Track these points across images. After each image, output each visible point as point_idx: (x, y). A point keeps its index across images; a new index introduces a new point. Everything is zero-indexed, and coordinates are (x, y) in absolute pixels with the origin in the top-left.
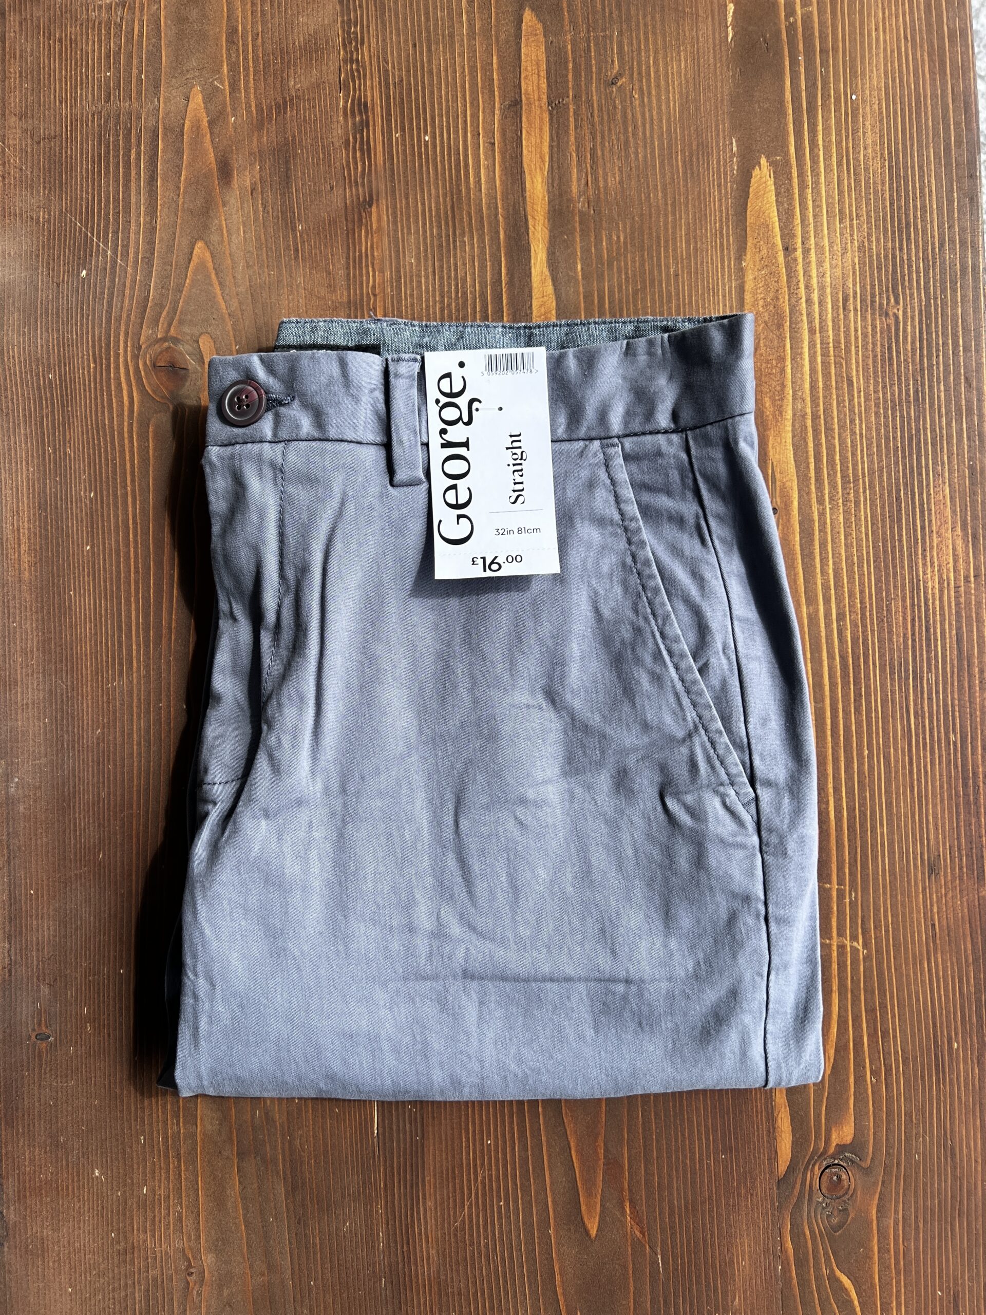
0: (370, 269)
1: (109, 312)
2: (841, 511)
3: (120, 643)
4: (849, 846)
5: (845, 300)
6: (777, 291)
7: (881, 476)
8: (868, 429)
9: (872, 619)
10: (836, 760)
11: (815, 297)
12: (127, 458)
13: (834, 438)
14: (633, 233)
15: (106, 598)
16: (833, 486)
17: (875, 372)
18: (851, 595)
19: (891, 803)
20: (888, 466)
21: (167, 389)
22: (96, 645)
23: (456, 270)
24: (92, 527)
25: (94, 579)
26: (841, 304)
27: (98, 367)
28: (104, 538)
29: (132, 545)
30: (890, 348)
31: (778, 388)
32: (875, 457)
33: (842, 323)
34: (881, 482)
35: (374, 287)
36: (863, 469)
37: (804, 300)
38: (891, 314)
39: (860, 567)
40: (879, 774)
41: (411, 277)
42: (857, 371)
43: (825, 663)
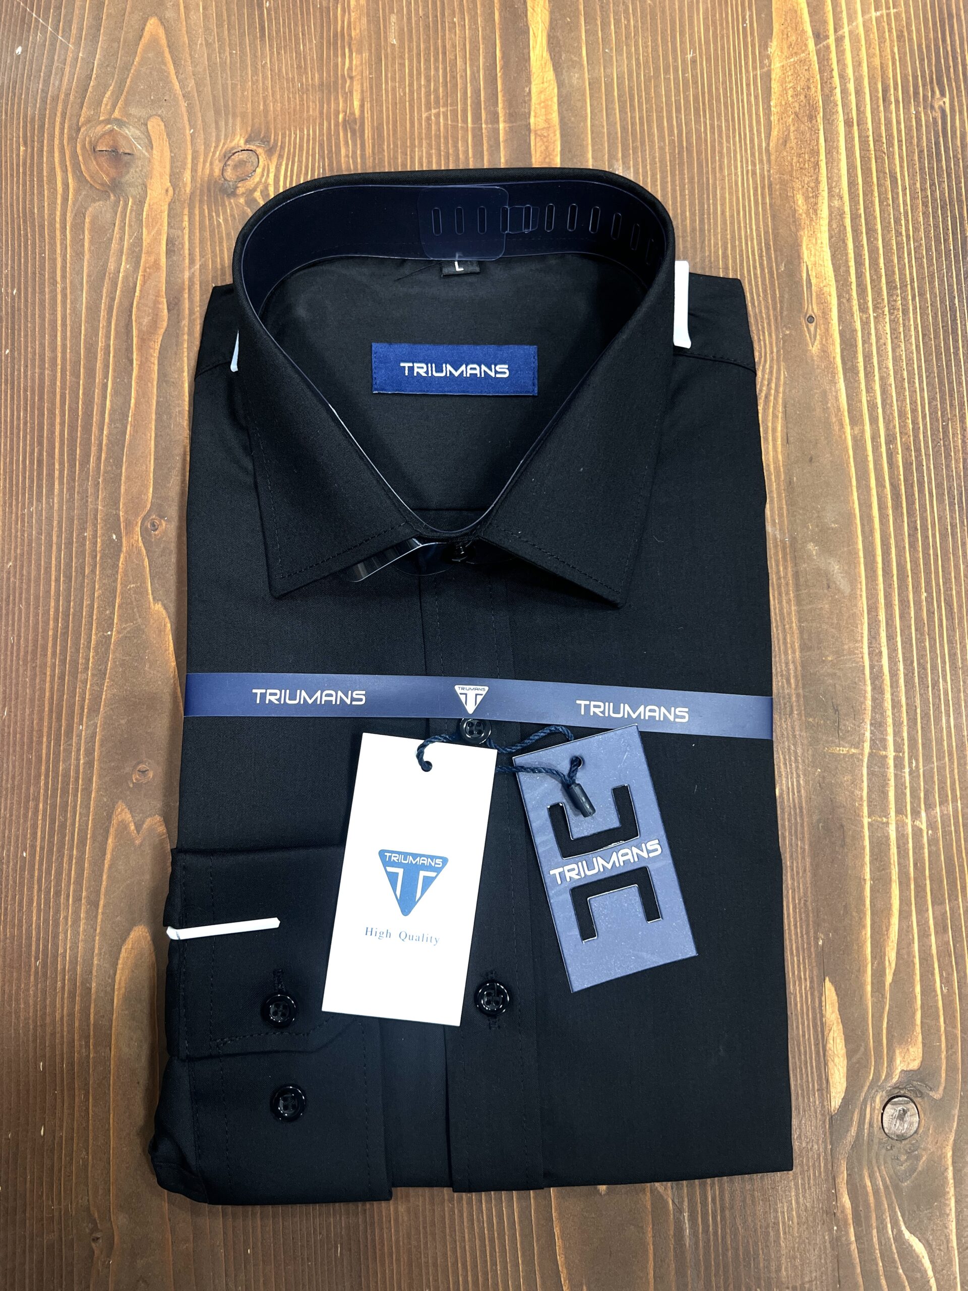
0: (347, 50)
1: (45, 92)
2: (887, 320)
3: (40, 462)
4: (907, 704)
5: (885, 91)
6: (809, 80)
7: (931, 282)
8: (916, 230)
9: (926, 442)
10: (889, 605)
11: (851, 87)
12: (58, 251)
13: (877, 239)
14: (643, 16)
15: (26, 410)
16: (877, 292)
17: (922, 169)
18: (902, 414)
19: (955, 654)
20: (940, 270)
21: (108, 175)
22: (11, 463)
23: (444, 53)
24: (13, 329)
25: (12, 388)
26: (880, 95)
27: (29, 150)
28: (26, 342)
29: (59, 349)
30: (937, 144)
31: (812, 184)
32: (925, 260)
33: (882, 115)
34: (932, 288)
35: (350, 69)
36: (911, 274)
37: (838, 91)
38: (936, 106)
39: (911, 382)
40: (940, 620)
41: (394, 59)
42: (902, 167)
43: (874, 492)
